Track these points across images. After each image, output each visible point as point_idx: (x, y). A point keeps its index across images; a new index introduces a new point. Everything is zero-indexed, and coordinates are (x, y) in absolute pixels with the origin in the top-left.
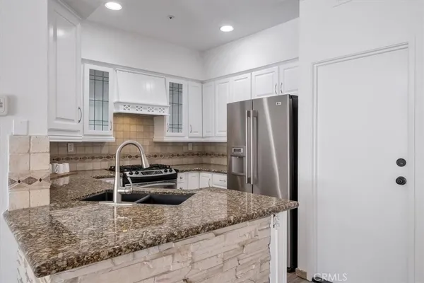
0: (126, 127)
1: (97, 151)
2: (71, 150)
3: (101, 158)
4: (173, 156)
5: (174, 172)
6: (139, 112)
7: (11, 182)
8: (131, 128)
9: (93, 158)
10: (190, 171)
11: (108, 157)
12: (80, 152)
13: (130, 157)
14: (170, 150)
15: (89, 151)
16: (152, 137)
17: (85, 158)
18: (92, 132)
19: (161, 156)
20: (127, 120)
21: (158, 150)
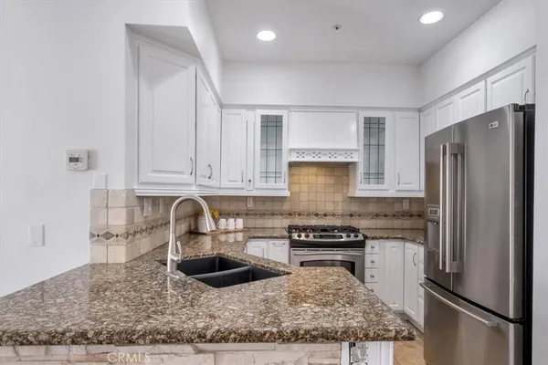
0: (312, 179)
1: (277, 207)
2: (251, 205)
3: (282, 215)
4: (377, 215)
5: (360, 237)
6: (333, 160)
7: (92, 235)
8: (319, 180)
9: (273, 214)
10: (388, 238)
11: (290, 214)
12: (260, 207)
13: (317, 215)
14: (372, 208)
15: (269, 206)
16: (345, 191)
17: (264, 214)
18: (264, 185)
19: (360, 215)
20: (313, 170)
21: (355, 208)
